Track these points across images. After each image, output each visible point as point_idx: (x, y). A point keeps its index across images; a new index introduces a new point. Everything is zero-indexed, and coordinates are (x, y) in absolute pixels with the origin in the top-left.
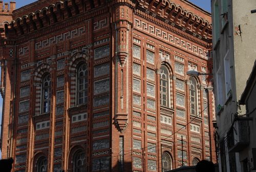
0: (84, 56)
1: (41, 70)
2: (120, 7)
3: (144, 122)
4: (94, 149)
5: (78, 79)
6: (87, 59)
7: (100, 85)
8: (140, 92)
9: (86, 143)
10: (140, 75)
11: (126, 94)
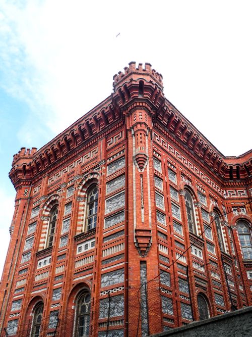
0: (95, 176)
1: (51, 203)
2: (138, 111)
3: (172, 248)
4: (103, 285)
5: (87, 204)
6: (98, 178)
7: (113, 202)
8: (164, 210)
9: (92, 279)
10: (163, 190)
11: (148, 204)
